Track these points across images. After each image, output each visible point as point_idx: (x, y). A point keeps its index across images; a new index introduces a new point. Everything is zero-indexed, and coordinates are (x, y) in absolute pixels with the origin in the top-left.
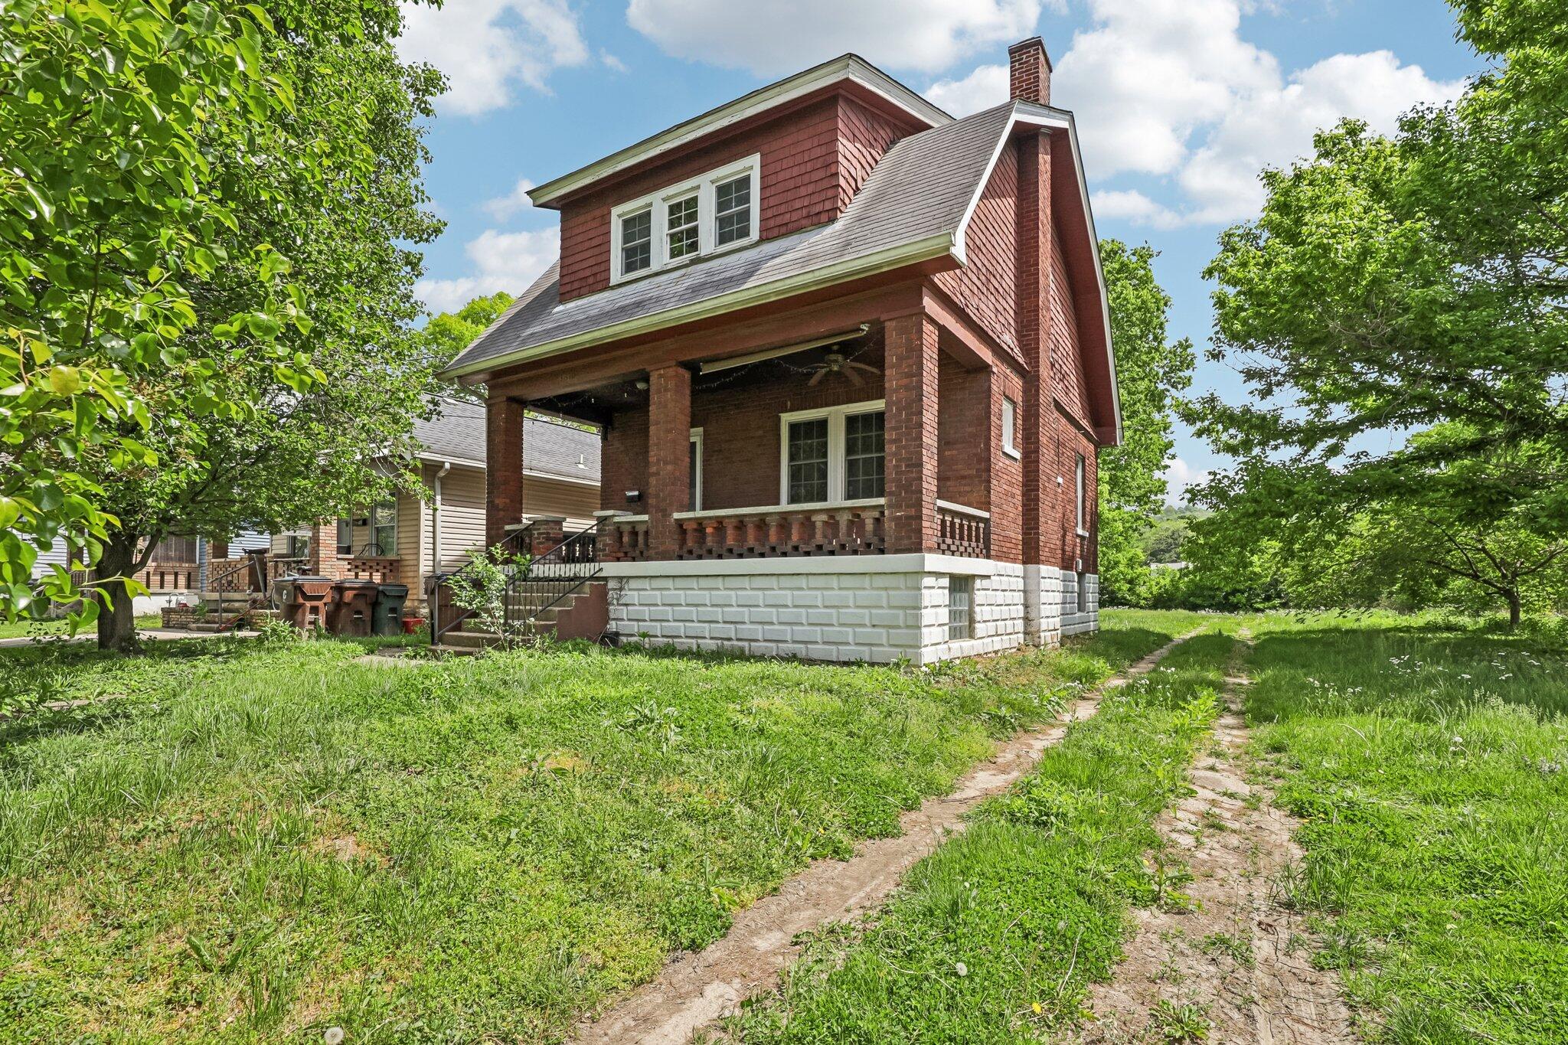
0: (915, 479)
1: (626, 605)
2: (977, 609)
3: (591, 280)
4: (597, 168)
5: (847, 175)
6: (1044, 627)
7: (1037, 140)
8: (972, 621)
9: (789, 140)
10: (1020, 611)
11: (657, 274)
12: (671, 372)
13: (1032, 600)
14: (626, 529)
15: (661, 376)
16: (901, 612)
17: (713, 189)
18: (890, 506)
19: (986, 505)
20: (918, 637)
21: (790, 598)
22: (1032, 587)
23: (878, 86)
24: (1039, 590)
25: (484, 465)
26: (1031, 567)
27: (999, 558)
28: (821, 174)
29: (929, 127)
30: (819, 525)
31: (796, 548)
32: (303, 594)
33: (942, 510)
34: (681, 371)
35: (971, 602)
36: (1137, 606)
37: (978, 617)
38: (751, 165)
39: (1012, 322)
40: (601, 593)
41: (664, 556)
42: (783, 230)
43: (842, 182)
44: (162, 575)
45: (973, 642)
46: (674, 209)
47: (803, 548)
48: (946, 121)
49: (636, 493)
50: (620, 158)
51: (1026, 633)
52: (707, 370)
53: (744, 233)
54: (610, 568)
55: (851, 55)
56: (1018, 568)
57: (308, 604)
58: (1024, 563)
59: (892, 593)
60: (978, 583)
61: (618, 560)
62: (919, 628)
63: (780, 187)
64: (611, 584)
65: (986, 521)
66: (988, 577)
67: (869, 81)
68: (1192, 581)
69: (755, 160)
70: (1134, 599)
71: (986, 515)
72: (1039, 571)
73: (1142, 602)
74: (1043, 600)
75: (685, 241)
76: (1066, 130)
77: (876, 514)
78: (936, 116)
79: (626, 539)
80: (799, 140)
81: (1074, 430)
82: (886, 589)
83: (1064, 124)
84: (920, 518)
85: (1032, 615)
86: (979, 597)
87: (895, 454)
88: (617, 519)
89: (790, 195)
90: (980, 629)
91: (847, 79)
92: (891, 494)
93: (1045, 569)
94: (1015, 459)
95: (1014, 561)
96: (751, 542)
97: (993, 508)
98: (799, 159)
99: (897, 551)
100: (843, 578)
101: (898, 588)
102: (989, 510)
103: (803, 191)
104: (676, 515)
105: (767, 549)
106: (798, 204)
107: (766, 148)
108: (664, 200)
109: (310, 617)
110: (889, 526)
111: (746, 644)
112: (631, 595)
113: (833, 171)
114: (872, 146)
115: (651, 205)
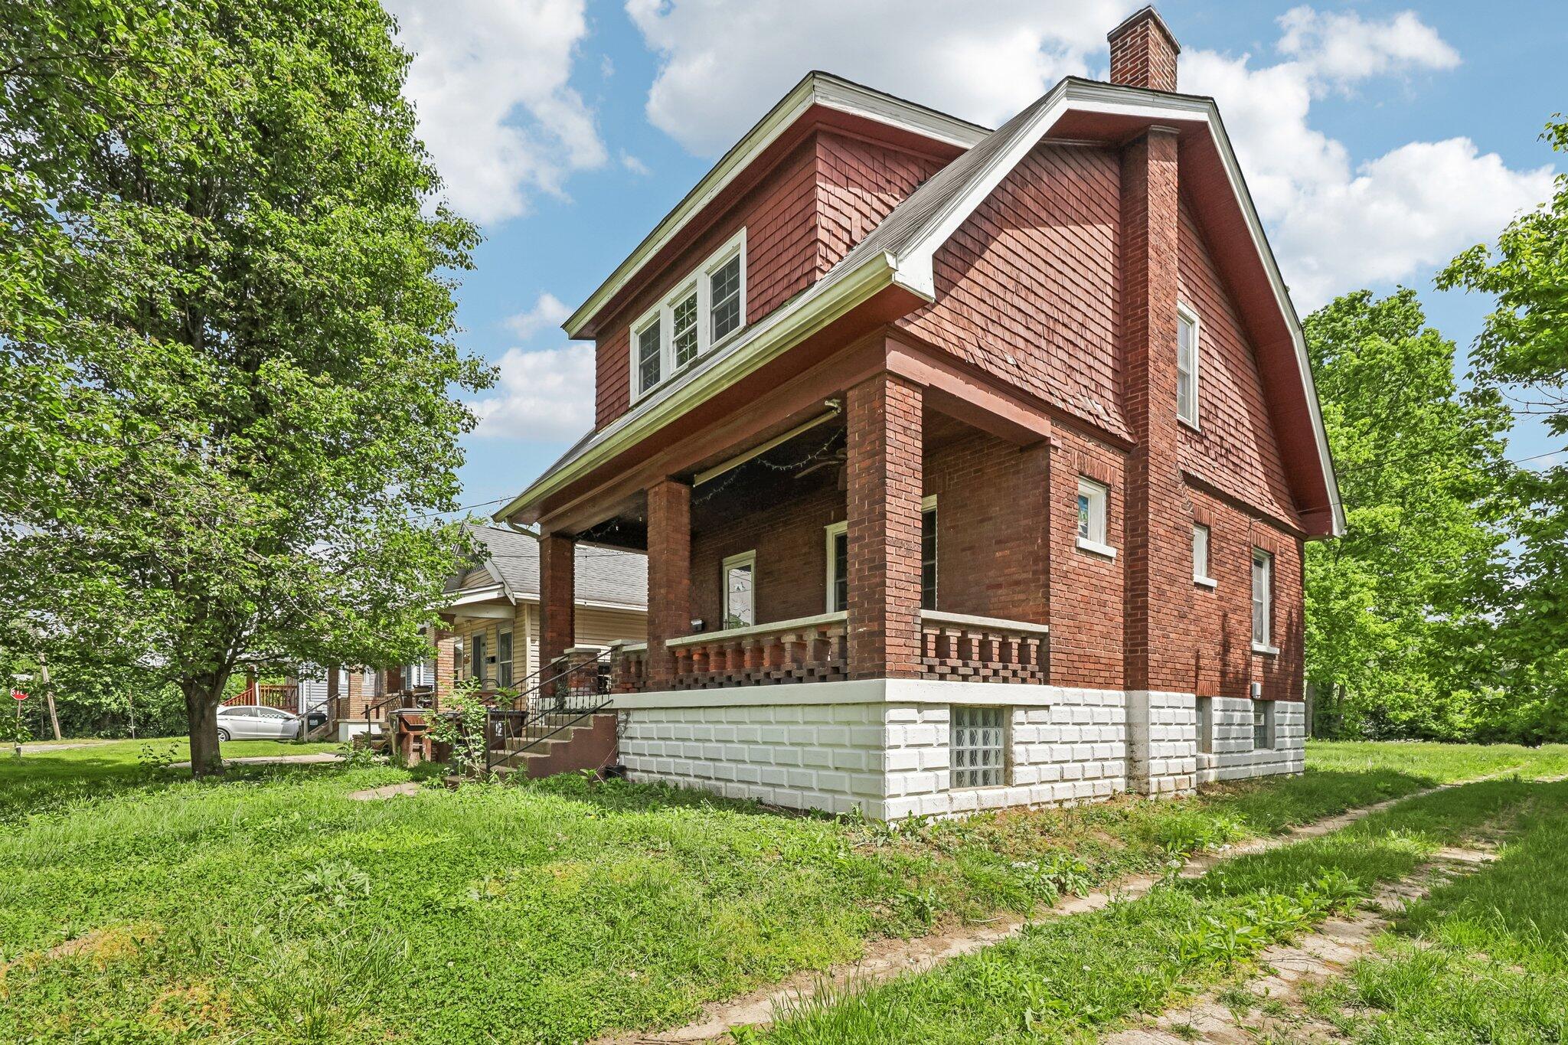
0: (878, 585)
1: (631, 738)
2: (1016, 748)
3: (616, 405)
4: (610, 286)
5: (832, 226)
6: (1154, 770)
7: (1146, 144)
8: (1009, 763)
9: (770, 204)
10: (1121, 750)
11: (665, 386)
12: (664, 487)
13: (1138, 736)
14: (633, 658)
15: (656, 494)
16: (862, 752)
17: (709, 280)
18: (852, 620)
19: (1044, 617)
20: (881, 785)
21: (759, 733)
22: (1138, 719)
23: (873, 110)
24: (1147, 722)
25: (537, 597)
26: (1137, 694)
27: (1067, 682)
28: (800, 232)
29: (963, 151)
30: (788, 647)
31: (768, 675)
32: (407, 725)
33: (926, 623)
34: (675, 485)
35: (1008, 739)
36: (1449, 739)
37: (1017, 759)
38: (738, 243)
39: (1108, 384)
40: (610, 726)
41: (660, 687)
42: (767, 309)
43: (822, 234)
44: (378, 708)
45: (1008, 790)
46: (678, 313)
47: (775, 675)
48: (981, 138)
49: (699, 622)
50: (625, 270)
51: (1130, 777)
52: (700, 480)
53: (735, 322)
54: (621, 700)
55: (814, 74)
56: (1117, 696)
57: (412, 734)
58: (1126, 688)
59: (854, 728)
60: (1019, 716)
61: (628, 691)
62: (883, 773)
63: (764, 261)
64: (622, 717)
65: (1043, 637)
66: (1047, 707)
67: (856, 105)
68: (1535, 708)
69: (741, 237)
70: (1442, 729)
71: (1044, 629)
72: (1148, 696)
73: (1458, 734)
74: (1154, 735)
75: (686, 344)
76: (1205, 124)
77: (841, 631)
78: (967, 132)
79: (633, 670)
80: (781, 199)
81: (1247, 518)
82: (849, 723)
83: (1202, 117)
84: (882, 633)
85: (1138, 755)
86: (1019, 733)
87: (857, 555)
88: (625, 649)
89: (773, 267)
90: (1020, 774)
91: (815, 106)
92: (854, 605)
93: (1156, 696)
94: (1110, 558)
95: (1107, 685)
96: (730, 669)
97: (1054, 620)
98: (780, 222)
99: (861, 677)
100: (807, 709)
101: (861, 723)
102: (1047, 623)
103: (784, 258)
104: (669, 642)
105: (742, 678)
106: (780, 274)
107: (751, 220)
108: (670, 305)
109: (414, 745)
110: (852, 644)
111: (722, 784)
112: (635, 729)
113: (811, 224)
114: (883, 190)
115: (658, 314)
